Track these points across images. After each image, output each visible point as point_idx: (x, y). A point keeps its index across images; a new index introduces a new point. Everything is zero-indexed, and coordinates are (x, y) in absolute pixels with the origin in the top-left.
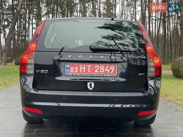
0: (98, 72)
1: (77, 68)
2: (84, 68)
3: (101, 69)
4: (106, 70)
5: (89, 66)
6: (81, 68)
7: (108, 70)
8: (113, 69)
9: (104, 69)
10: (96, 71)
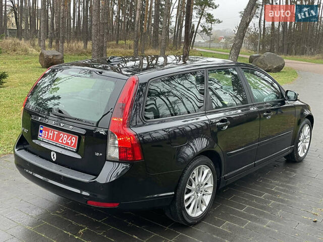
0: (61, 142)
1: (47, 132)
2: (52, 134)
3: (64, 139)
4: (68, 141)
5: (56, 133)
6: (50, 134)
7: (70, 142)
8: (74, 141)
9: (67, 139)
10: (60, 141)
